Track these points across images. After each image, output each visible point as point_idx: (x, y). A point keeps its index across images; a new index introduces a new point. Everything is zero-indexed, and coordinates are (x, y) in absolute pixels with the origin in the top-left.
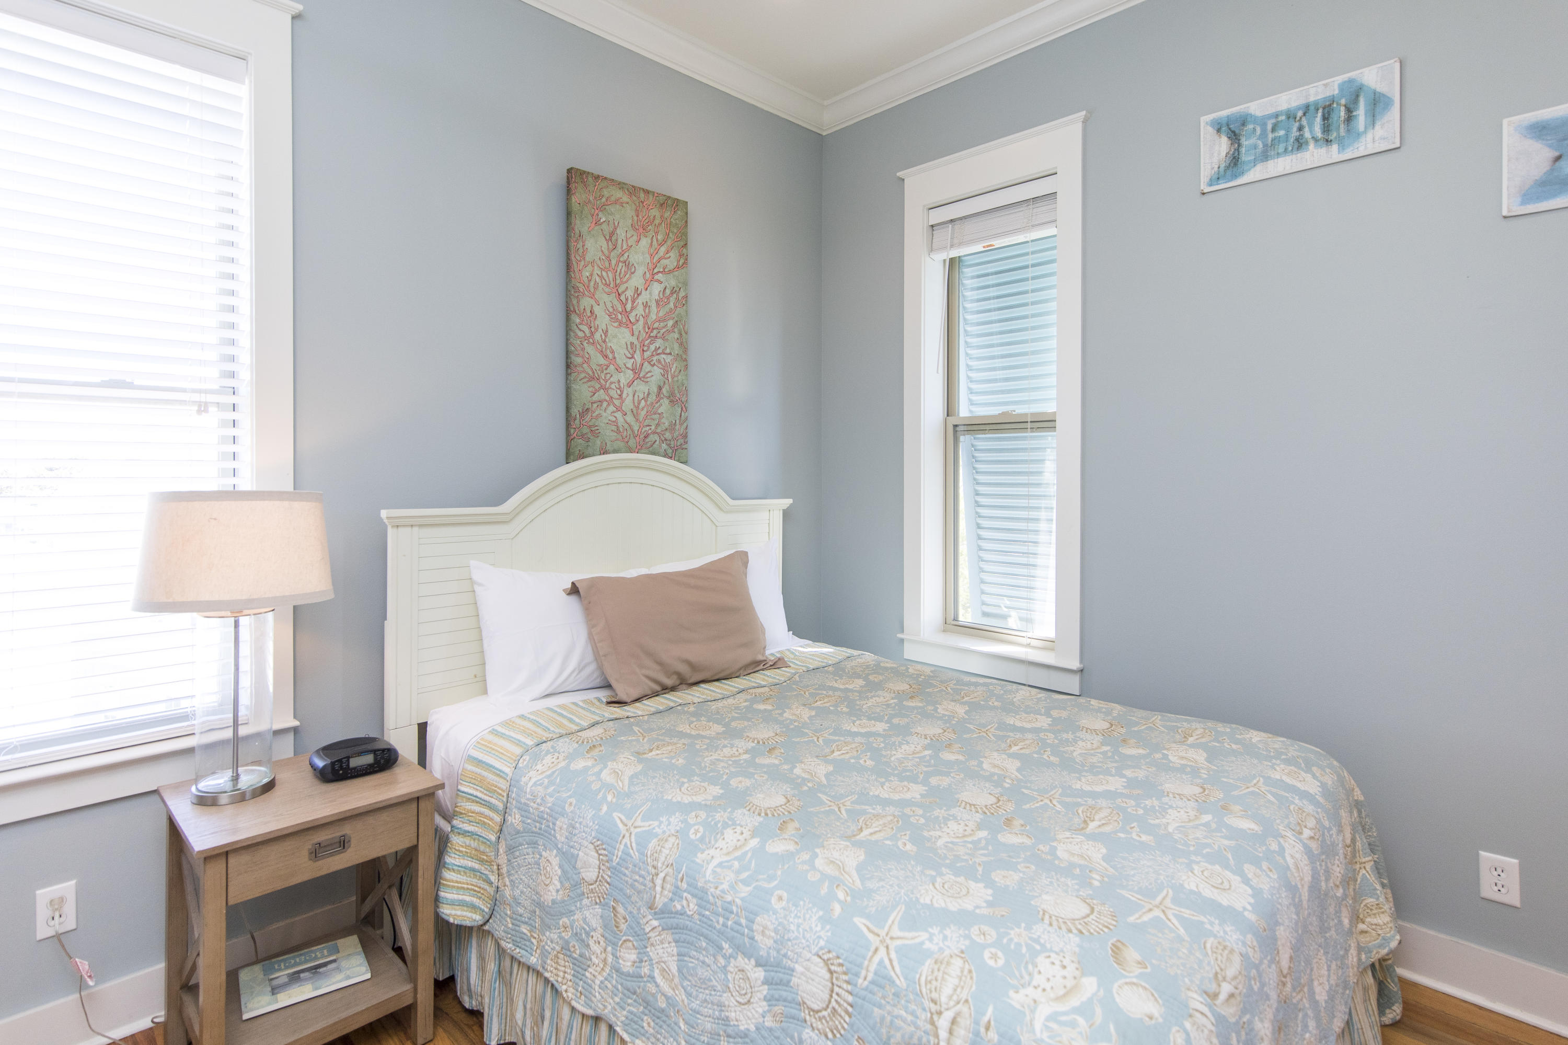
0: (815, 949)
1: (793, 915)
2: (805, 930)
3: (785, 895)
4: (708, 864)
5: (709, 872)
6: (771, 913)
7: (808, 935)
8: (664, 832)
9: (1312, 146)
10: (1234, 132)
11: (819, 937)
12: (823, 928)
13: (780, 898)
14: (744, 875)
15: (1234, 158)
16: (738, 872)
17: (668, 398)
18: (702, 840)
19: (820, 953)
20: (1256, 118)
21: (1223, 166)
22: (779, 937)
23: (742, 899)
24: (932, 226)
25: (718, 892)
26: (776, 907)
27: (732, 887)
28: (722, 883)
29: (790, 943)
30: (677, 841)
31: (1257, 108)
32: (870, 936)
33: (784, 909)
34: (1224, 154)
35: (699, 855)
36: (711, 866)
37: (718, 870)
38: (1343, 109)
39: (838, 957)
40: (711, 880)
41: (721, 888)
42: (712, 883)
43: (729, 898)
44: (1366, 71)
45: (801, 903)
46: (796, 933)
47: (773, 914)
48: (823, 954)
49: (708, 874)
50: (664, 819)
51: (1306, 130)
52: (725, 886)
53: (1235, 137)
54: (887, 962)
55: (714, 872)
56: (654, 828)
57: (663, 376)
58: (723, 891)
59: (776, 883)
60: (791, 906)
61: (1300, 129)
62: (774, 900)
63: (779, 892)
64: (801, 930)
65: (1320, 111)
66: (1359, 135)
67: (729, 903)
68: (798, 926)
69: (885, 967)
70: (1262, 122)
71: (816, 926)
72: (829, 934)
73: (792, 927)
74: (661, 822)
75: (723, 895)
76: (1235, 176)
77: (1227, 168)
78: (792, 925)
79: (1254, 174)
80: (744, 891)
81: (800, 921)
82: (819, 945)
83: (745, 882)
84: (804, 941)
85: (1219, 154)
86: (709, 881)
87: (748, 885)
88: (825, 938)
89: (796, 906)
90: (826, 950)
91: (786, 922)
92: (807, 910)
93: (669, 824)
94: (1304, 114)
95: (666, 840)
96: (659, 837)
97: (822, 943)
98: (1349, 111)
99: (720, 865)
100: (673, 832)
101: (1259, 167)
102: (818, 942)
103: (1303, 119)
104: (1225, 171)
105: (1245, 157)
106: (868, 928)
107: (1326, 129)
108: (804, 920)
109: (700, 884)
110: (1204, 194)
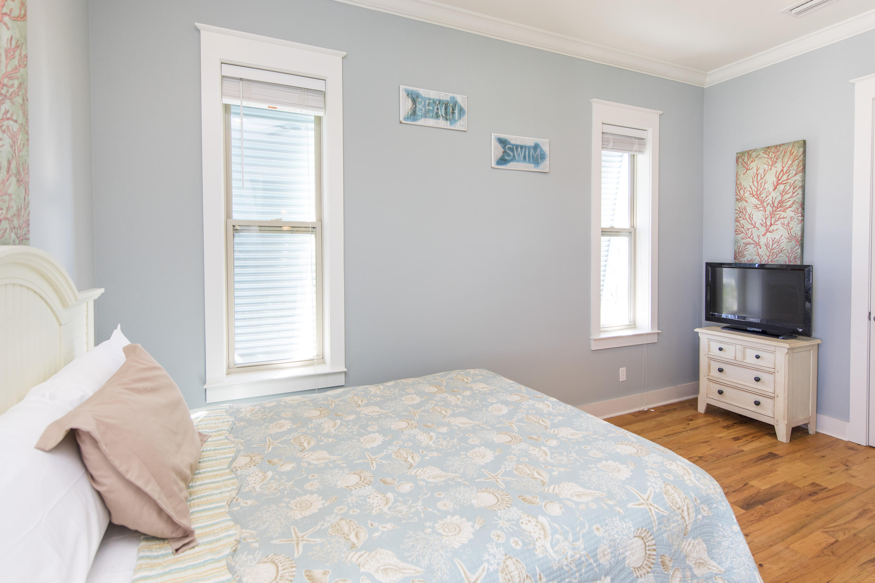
0: (631, 535)
1: (610, 531)
2: (622, 532)
3: (598, 525)
4: (547, 552)
5: (553, 555)
6: (602, 540)
7: (624, 533)
8: (498, 564)
9: (441, 118)
10: (414, 99)
11: (629, 528)
12: (626, 523)
13: (598, 529)
14: (571, 538)
15: (414, 111)
16: (566, 539)
17: (16, 176)
18: (525, 544)
19: (635, 535)
20: (422, 96)
21: (409, 113)
22: (612, 549)
23: (585, 549)
24: (223, 77)
25: (569, 560)
26: (601, 535)
27: (574, 549)
28: (567, 553)
29: (619, 546)
30: (514, 560)
31: (424, 92)
32: (642, 507)
33: (605, 532)
34: (410, 107)
35: (536, 553)
36: (550, 550)
37: (556, 548)
38: (451, 107)
39: (642, 528)
40: (560, 557)
41: (569, 555)
42: (562, 558)
43: (578, 556)
44: (458, 96)
45: (607, 521)
46: (619, 537)
47: (603, 539)
48: (637, 534)
49: (555, 557)
50: (486, 557)
51: (439, 110)
52: (570, 553)
53: (414, 101)
54: (657, 510)
55: (556, 552)
56: (488, 569)
57: (12, 147)
58: (572, 556)
59: (587, 525)
60: (605, 527)
61: (438, 109)
62: (596, 533)
63: (594, 527)
64: (620, 533)
65: (444, 105)
66: (456, 121)
67: (580, 558)
68: (618, 533)
69: (658, 513)
70: (425, 99)
71: (623, 525)
72: (630, 523)
73: (616, 536)
74: (488, 561)
75: (573, 559)
76: (414, 120)
77: (411, 115)
78: (615, 536)
79: (422, 122)
80: (580, 544)
81: (616, 530)
82: (633, 531)
83: (576, 540)
84: (625, 537)
85: (408, 107)
86: (560, 560)
87: (579, 539)
88: (632, 526)
89: (607, 525)
90: (637, 530)
91: (612, 537)
92: (612, 522)
93: (495, 557)
94: (439, 103)
95: (507, 567)
96: (500, 569)
97: (633, 529)
98: (453, 110)
99: (552, 546)
100: (504, 558)
101: (423, 119)
102: (631, 531)
103: (439, 105)
104: (410, 115)
105: (419, 113)
106: (637, 505)
107: (446, 113)
108: (616, 527)
109: (555, 568)
110: (401, 123)
